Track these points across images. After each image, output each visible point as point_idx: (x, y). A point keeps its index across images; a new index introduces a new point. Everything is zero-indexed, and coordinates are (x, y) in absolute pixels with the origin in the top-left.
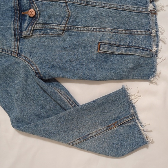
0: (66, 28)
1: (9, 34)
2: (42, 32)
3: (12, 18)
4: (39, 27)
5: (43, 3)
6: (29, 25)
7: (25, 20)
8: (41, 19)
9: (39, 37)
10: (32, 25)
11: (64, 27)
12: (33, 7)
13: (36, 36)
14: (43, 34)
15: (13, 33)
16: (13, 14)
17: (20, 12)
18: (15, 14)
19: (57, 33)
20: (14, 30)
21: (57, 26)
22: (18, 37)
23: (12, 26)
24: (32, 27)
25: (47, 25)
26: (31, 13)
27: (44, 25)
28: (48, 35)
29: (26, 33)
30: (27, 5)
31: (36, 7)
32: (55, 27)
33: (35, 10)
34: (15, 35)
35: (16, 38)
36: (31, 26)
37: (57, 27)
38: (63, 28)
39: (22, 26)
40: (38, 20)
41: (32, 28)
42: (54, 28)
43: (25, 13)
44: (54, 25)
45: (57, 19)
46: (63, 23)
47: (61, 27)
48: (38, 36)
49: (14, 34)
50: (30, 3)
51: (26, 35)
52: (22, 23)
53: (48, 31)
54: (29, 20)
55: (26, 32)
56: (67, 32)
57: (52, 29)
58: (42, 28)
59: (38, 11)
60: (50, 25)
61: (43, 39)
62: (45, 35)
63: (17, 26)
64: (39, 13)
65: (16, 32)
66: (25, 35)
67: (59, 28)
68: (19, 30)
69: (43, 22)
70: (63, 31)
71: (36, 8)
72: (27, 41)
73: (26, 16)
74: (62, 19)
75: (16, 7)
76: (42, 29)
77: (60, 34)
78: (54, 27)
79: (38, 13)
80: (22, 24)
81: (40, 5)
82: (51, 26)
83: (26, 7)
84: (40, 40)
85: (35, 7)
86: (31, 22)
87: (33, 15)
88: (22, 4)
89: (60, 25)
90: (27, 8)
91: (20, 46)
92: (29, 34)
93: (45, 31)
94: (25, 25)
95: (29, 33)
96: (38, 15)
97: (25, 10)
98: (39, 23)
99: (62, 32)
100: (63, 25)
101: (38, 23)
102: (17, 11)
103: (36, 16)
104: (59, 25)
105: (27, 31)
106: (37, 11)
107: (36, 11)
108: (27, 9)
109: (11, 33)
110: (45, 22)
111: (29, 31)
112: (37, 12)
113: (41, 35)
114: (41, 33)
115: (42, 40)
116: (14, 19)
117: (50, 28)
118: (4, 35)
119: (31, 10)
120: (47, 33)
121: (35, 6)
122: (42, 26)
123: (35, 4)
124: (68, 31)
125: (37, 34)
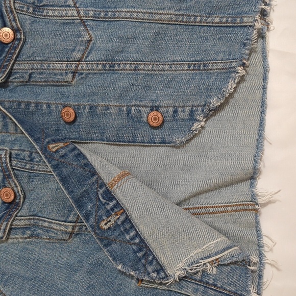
0: (77, 229)
2: (28, 232)
4: (22, 223)
5: (32, 174)
8: (25, 207)
9: (23, 242)
10: (8, 220)
11: (74, 228)
12: (9, 183)
13: (15, 240)
14: (29, 238)
19: (59, 237)
21: (59, 224)
24: (7, 224)
25: (38, 219)
26: (7, 195)
27: (32, 219)
28: (41, 240)
31: (15, 184)
32: (55, 227)
33: (15, 189)
36: (5, 223)
37: (58, 228)
38: (70, 230)
40: (20, 208)
41: (6, 227)
42: (53, 229)
44: (52, 223)
45: (59, 210)
46: (70, 219)
47: (66, 227)
48: (21, 240)
50: (4, 176)
53: (40, 231)
56: (79, 236)
57: (47, 230)
58: (29, 225)
59: (20, 192)
60: (45, 221)
61: (30, 247)
62: (33, 240)
64: (22, 196)
67: (63, 228)
69: (31, 213)
70: (71, 234)
71: (17, 187)
74: (68, 211)
76: (29, 228)
77: (64, 240)
78: (52, 225)
79: (20, 195)
81: (25, 180)
82: (46, 224)
84: (24, 248)
85: (13, 185)
86: (4, 213)
87: (10, 200)
89: (65, 223)
93: (34, 230)
96: (20, 199)
99: (68, 236)
100: (70, 222)
101: (20, 216)
103: (17, 201)
104: (63, 223)
106: (18, 192)
107: (16, 191)
110: (35, 213)
111: (2, 232)
112: (18, 194)
113: (26, 238)
114: (26, 236)
115: (27, 249)
117: (45, 227)
119: (6, 189)
120: (38, 236)
121: (14, 182)
122: (27, 222)
123: (14, 178)
124: (81, 233)
125: (17, 236)
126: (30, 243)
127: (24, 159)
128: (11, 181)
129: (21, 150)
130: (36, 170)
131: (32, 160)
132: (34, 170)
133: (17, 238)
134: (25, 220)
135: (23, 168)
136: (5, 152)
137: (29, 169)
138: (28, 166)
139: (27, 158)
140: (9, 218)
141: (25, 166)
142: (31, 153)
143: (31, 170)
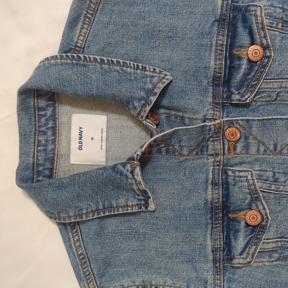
1: (202, 259)
2: (276, 255)
3: (207, 224)
4: (270, 246)
6: (248, 243)
7: (237, 231)
8: (272, 229)
9: (269, 266)
10: (257, 244)
12: (257, 206)
14: (276, 261)
15: (211, 257)
16: (209, 216)
17: (225, 212)
18: (213, 214)
20: (213, 251)
22: (220, 265)
23: (209, 243)
24: (256, 248)
26: (253, 218)
27: (278, 241)
29: (242, 261)
30: (244, 202)
31: (264, 206)
33: (262, 211)
34: (215, 261)
35: (216, 267)
36: (254, 247)
39: (233, 244)
40: (266, 231)
41: (255, 250)
43: (236, 216)
48: (267, 264)
49: (213, 258)
50: (252, 198)
51: (242, 264)
52: (231, 237)
54: (247, 231)
55: (243, 258)
58: (276, 248)
59: (268, 215)
61: (276, 270)
62: (280, 262)
63: (220, 243)
64: (270, 218)
65: (218, 256)
66: (240, 264)
68: (223, 251)
69: (279, 236)
71: (264, 209)
72: (239, 271)
73: (239, 222)
75: (216, 203)
76: (275, 250)
79: (268, 218)
80: (233, 241)
81: (272, 202)
83: (240, 205)
85: (261, 207)
86: (251, 237)
87: (256, 222)
88: (232, 200)
90: (242, 207)
91: (225, 284)
92: (250, 262)
93: (281, 253)
94: (240, 243)
95: (249, 260)
96: (267, 222)
97: (237, 211)
98: (270, 239)
101: (267, 239)
102: (217, 210)
105: (244, 255)
106: (266, 214)
107: (264, 214)
108: (243, 210)
109: (205, 257)
110: (282, 235)
111: (250, 257)
112: (265, 217)
113: (273, 261)
114: (273, 259)
115: (273, 272)
116: (212, 228)
118: (191, 261)
119: (253, 211)
121: (262, 204)
122: (274, 245)
123: (263, 201)
125: (263, 260)
126: (277, 266)
127: (267, 180)
128: (259, 204)
129: (263, 171)
130: (282, 191)
131: (276, 180)
132: (279, 191)
133: (262, 262)
134: (272, 243)
135: (268, 190)
136: (250, 173)
137: (274, 190)
138: (273, 187)
139: (271, 179)
140: (257, 242)
141: (270, 187)
142: (274, 173)
143: (277, 191)
